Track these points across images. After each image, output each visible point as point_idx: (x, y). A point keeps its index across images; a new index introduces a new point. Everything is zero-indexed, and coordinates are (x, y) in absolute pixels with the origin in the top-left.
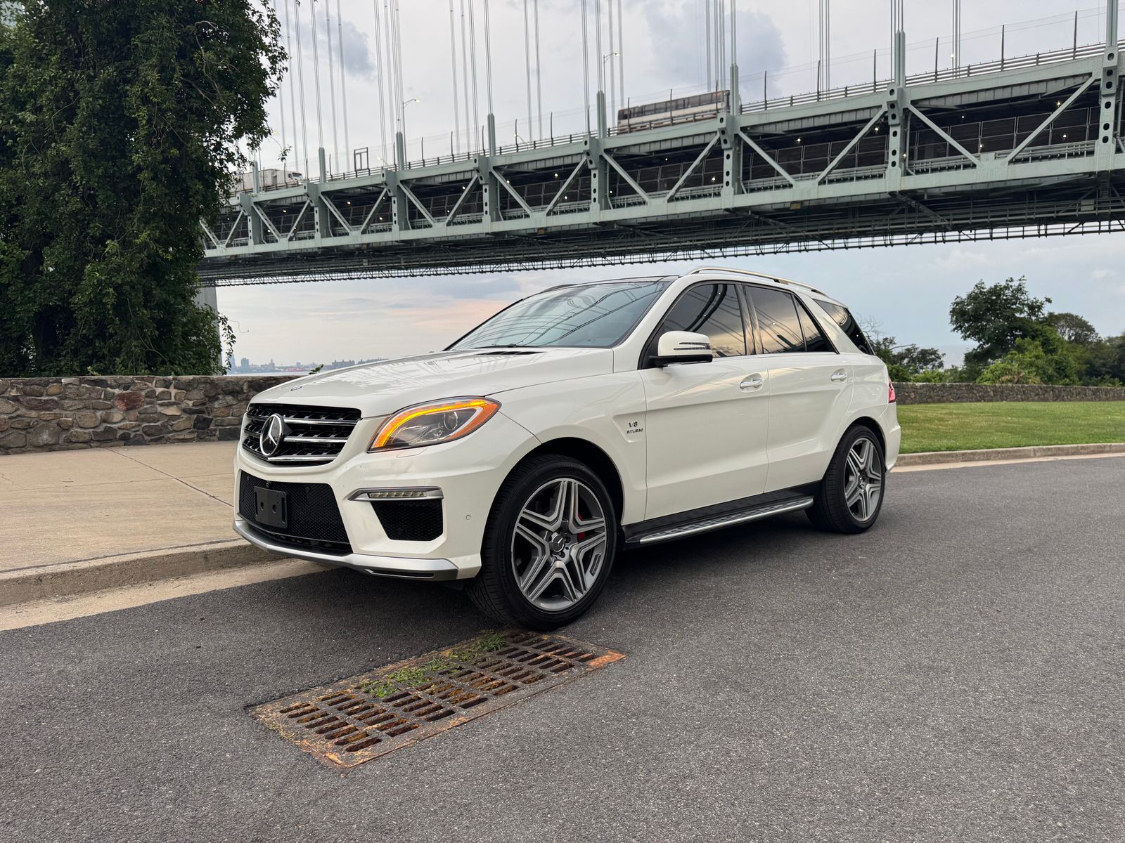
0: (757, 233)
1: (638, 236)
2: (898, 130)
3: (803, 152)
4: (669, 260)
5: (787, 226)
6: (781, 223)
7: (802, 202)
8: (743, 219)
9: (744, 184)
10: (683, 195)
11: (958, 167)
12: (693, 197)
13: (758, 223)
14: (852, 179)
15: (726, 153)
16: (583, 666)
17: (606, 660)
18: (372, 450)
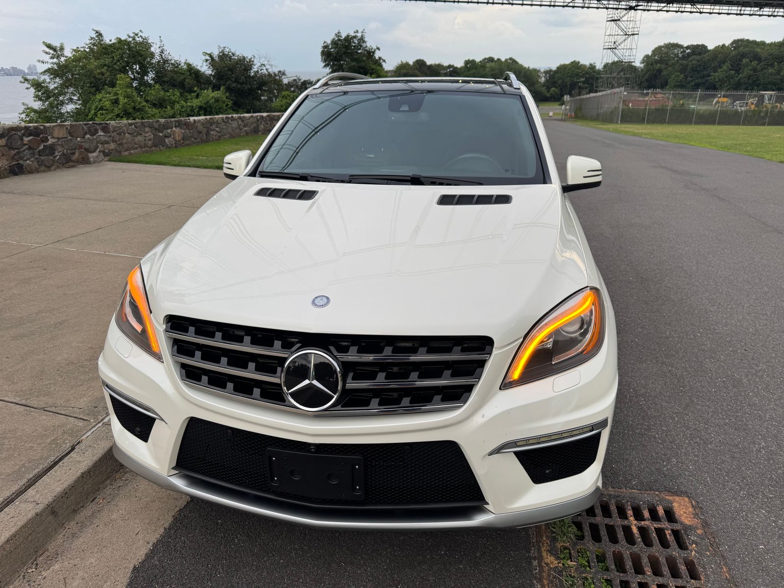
16: (687, 528)
17: (684, 510)
18: (506, 385)
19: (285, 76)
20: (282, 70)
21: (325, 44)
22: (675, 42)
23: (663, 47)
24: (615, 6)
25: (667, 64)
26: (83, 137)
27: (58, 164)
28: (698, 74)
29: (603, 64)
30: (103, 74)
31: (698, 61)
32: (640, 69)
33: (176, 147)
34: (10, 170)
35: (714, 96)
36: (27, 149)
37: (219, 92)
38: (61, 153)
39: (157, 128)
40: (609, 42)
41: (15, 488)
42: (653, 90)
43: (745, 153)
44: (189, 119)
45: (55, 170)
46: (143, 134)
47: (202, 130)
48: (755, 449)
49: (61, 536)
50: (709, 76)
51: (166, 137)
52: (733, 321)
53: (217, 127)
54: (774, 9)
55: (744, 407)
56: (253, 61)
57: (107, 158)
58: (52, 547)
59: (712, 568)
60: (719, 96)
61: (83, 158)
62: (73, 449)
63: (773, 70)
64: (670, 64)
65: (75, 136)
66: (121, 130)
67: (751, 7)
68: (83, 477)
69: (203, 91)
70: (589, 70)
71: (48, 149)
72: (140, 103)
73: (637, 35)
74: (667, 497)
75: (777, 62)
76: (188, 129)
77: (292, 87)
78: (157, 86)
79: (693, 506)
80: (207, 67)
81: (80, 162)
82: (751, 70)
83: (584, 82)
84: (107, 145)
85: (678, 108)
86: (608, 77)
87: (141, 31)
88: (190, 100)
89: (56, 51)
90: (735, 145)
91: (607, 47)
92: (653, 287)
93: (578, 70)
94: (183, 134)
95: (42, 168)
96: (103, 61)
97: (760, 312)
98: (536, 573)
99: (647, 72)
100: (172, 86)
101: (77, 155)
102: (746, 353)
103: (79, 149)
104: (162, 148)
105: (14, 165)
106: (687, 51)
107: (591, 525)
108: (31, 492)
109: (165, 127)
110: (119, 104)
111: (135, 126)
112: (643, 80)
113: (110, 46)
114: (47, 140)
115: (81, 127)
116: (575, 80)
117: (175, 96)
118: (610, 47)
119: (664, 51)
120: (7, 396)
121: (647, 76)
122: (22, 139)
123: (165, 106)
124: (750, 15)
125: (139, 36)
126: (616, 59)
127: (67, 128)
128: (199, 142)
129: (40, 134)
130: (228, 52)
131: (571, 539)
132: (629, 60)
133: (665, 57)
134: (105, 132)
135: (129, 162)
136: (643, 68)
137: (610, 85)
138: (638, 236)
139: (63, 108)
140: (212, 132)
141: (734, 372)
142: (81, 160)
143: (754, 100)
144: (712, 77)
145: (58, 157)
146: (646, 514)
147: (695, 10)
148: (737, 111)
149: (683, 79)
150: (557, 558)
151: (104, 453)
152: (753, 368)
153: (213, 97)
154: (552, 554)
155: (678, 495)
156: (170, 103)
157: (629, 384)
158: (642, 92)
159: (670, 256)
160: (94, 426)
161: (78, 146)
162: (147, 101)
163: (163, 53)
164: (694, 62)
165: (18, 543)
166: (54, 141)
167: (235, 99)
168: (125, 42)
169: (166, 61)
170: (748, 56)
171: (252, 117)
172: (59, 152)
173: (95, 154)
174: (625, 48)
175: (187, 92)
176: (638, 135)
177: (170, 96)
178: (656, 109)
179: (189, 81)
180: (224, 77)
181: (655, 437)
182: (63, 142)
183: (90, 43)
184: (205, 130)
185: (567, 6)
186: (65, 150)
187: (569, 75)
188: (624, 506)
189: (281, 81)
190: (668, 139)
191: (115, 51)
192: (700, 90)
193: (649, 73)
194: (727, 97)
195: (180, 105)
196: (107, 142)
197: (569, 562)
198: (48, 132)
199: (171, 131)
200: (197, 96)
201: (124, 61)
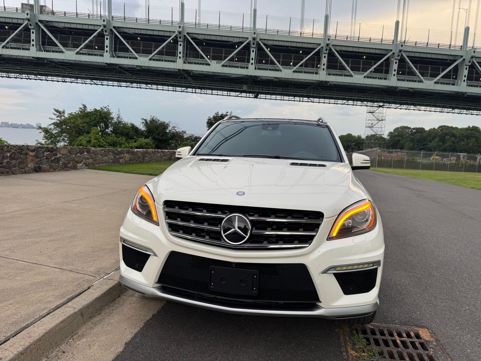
0: (120, 77)
1: (58, 68)
2: (182, 43)
3: (142, 44)
4: (73, 82)
5: (132, 76)
6: (130, 74)
7: (141, 66)
8: (113, 69)
9: (115, 53)
10: (84, 52)
11: (203, 64)
12: (89, 54)
13: (120, 72)
14: (162, 61)
15: (106, 37)
16: (427, 341)
17: (426, 334)
18: (329, 238)
19: (186, 134)
20: (184, 130)
21: (210, 118)
22: (406, 126)
23: (399, 128)
24: (371, 105)
25: (402, 137)
26: (76, 155)
27: (60, 168)
28: (421, 143)
29: (366, 136)
30: (83, 127)
31: (420, 136)
32: (387, 140)
33: (125, 164)
34: (34, 170)
35: (431, 155)
36: (45, 159)
37: (148, 139)
38: (63, 162)
39: (116, 153)
40: (369, 124)
41: (61, 301)
42: (396, 150)
43: (451, 183)
44: (134, 150)
45: (58, 171)
46: (108, 155)
47: (140, 156)
48: (463, 310)
49: (84, 328)
50: (427, 144)
51: (120, 158)
52: (448, 256)
53: (149, 155)
54: (460, 110)
55: (456, 292)
56: (169, 125)
57: (87, 167)
58: (80, 332)
59: (442, 359)
60: (434, 155)
61: (74, 166)
62: (89, 288)
63: (464, 143)
64: (404, 138)
65: (72, 154)
66: (96, 153)
67: (448, 108)
68: (96, 300)
69: (139, 138)
70: (357, 139)
71: (56, 160)
72: (103, 143)
73: (384, 121)
74: (415, 328)
75: (466, 138)
76: (133, 155)
77: (189, 140)
78: (113, 135)
79: (430, 333)
80: (143, 126)
81: (72, 168)
82: (451, 142)
83: (355, 145)
84: (88, 160)
85: (411, 160)
86: (369, 142)
87: (108, 106)
88: (131, 143)
89: (60, 113)
90: (445, 179)
91: (368, 126)
92: (401, 239)
93: (351, 139)
94: (130, 157)
95: (52, 170)
96: (85, 120)
97: (463, 252)
98: (345, 358)
99: (391, 141)
100: (122, 135)
101: (71, 164)
102: (456, 269)
103: (73, 161)
104: (117, 164)
105: (37, 167)
106: (413, 131)
107: (374, 339)
108: (70, 304)
109: (121, 153)
110: (91, 143)
111: (104, 151)
112: (389, 145)
113: (90, 112)
114: (56, 155)
115: (76, 149)
116: (350, 144)
117: (123, 141)
118: (369, 126)
119: (400, 130)
120: (50, 264)
121: (391, 143)
122: (44, 153)
123: (116, 146)
124: (447, 112)
125: (107, 108)
126: (373, 133)
127: (68, 149)
128: (138, 162)
129: (54, 151)
130: (156, 119)
131: (364, 344)
132: (380, 134)
133: (401, 133)
134: (88, 153)
135: (99, 170)
136: (389, 139)
137: (370, 146)
138: (391, 216)
139: (59, 144)
140: (146, 158)
141: (449, 277)
142: (72, 167)
143: (455, 158)
144: (429, 146)
145: (61, 164)
146: (404, 335)
147: (416, 109)
148: (445, 164)
149: (412, 146)
150: (357, 352)
151: (106, 291)
152: (460, 276)
153: (145, 142)
154: (353, 350)
155: (421, 328)
156: (119, 144)
157: (391, 280)
158: (389, 150)
159: (410, 226)
160: (99, 279)
161: (72, 160)
162: (107, 142)
163: (119, 118)
164: (418, 137)
165: (66, 325)
166: (60, 155)
167: (157, 144)
168: (99, 111)
169: (120, 122)
170: (448, 135)
171: (169, 151)
172: (62, 162)
173: (81, 165)
174: (378, 127)
175: (130, 139)
176: (389, 173)
177: (120, 140)
178: (398, 160)
179: (132, 133)
180: (152, 132)
181: (407, 303)
182: (65, 157)
183: (79, 111)
184: (142, 157)
185: (344, 104)
186: (65, 161)
187: (346, 141)
188: (392, 332)
189: (183, 136)
190: (406, 175)
191: (92, 115)
192: (422, 151)
193: (392, 142)
194: (438, 156)
195: (125, 145)
196: (88, 159)
197: (363, 354)
198: (58, 150)
199: (123, 156)
200: (135, 142)
201: (96, 121)
